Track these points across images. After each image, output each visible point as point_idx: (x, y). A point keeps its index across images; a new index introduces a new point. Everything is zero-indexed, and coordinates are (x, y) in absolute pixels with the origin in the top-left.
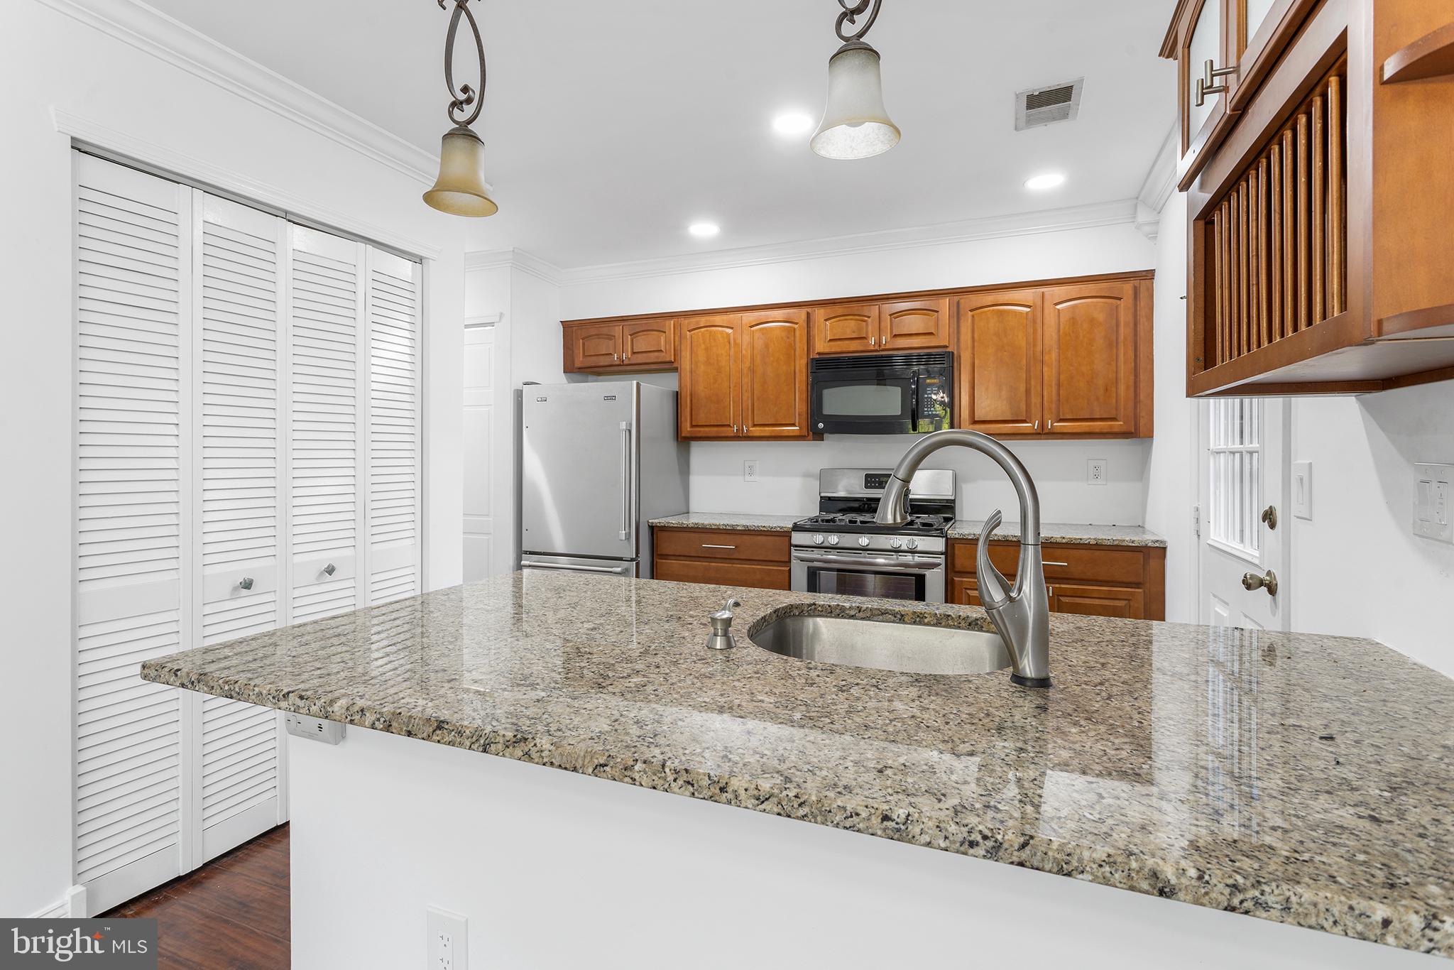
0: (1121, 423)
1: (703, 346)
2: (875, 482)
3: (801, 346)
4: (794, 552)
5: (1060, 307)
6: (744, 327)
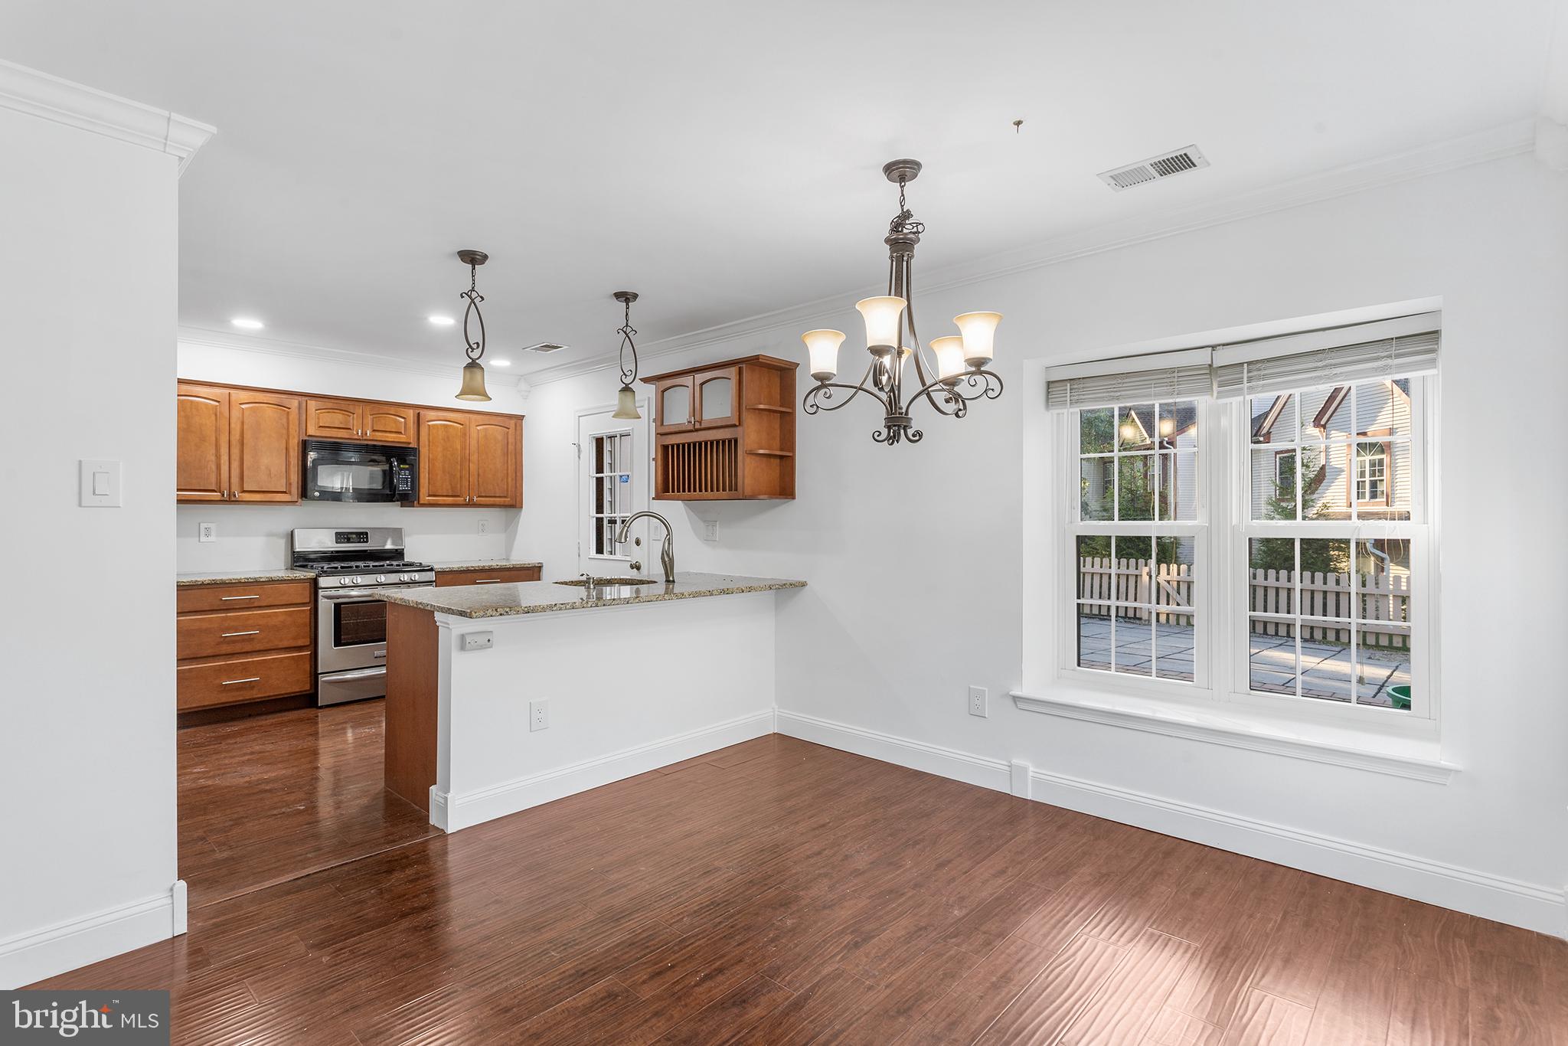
0: (509, 499)
2: (344, 538)
3: (293, 428)
4: (321, 593)
5: (478, 428)
6: (232, 403)
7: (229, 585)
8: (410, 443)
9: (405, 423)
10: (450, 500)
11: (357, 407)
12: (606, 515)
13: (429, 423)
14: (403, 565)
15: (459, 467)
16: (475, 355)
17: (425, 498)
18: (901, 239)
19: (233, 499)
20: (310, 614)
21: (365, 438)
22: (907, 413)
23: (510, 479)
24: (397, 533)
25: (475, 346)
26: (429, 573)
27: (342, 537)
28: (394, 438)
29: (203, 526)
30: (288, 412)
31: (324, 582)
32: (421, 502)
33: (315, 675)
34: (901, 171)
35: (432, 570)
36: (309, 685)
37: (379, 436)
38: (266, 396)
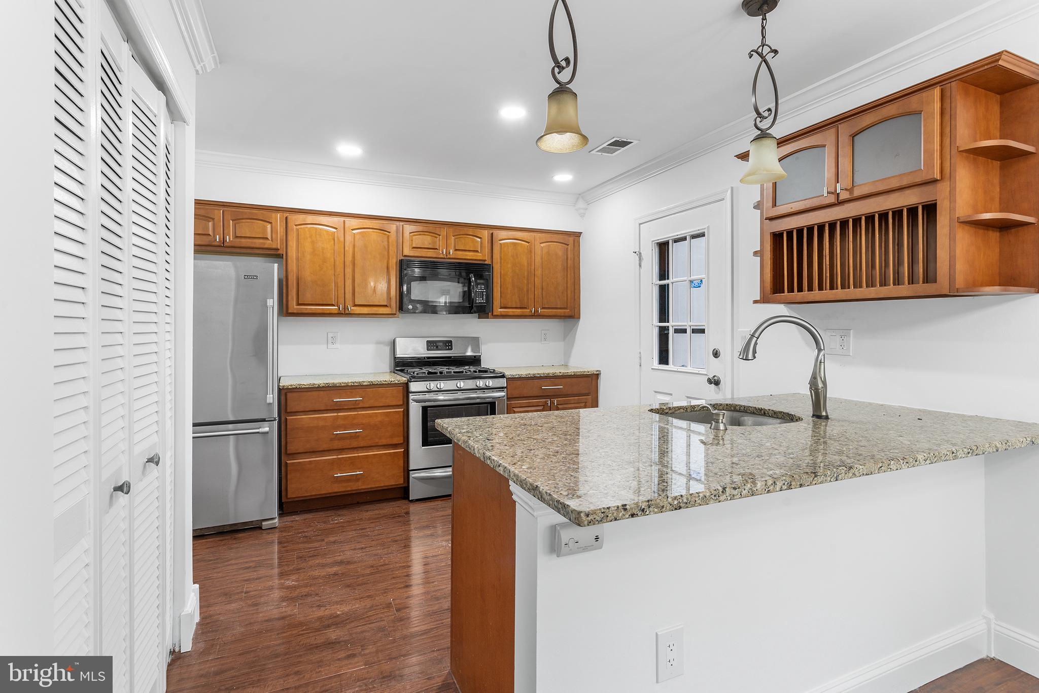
0: (569, 311)
1: (309, 240)
2: (434, 346)
3: (393, 249)
4: (411, 397)
5: (542, 245)
6: (346, 229)
7: (340, 388)
8: (485, 261)
9: (481, 243)
10: (518, 311)
11: (442, 229)
12: (672, 324)
13: (500, 242)
14: (480, 371)
15: (526, 282)
16: (564, 76)
17: (498, 310)
19: (347, 312)
20: (403, 415)
21: (448, 256)
23: (569, 292)
24: (475, 342)
25: (563, 64)
26: (501, 380)
27: (431, 345)
28: (472, 256)
29: (330, 335)
30: (388, 236)
31: (414, 386)
32: (495, 314)
33: (407, 471)
35: (503, 376)
36: (402, 479)
37: (460, 255)
38: (371, 223)
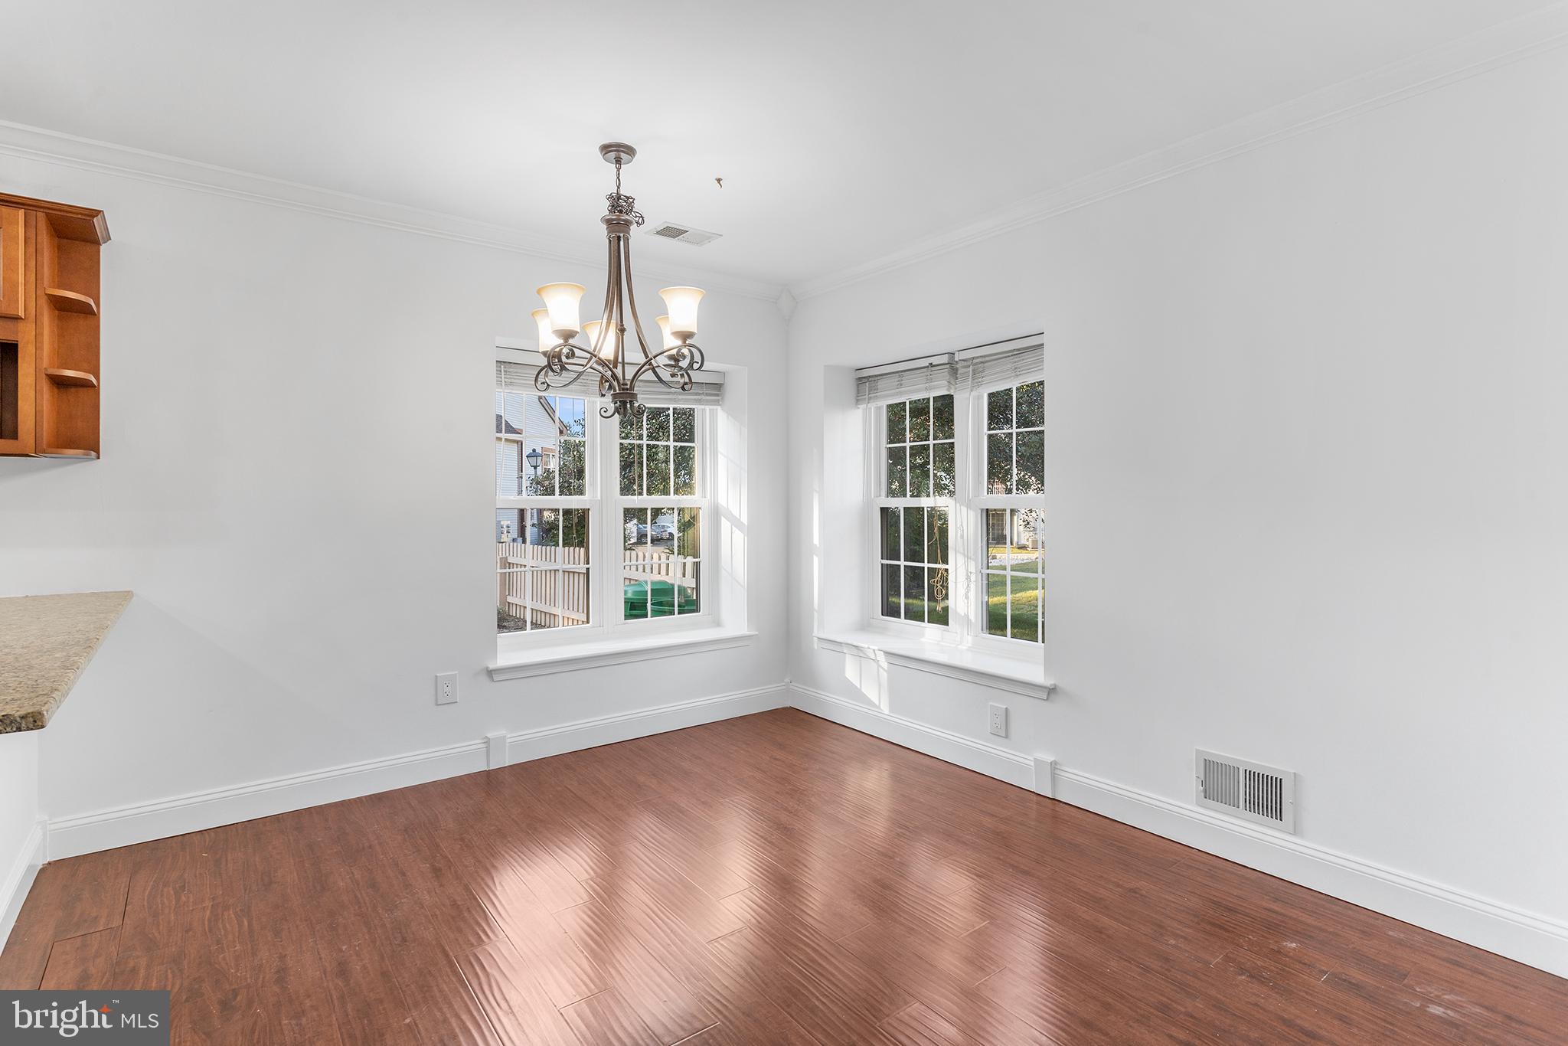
18: (614, 220)
22: (632, 388)
34: (618, 152)
